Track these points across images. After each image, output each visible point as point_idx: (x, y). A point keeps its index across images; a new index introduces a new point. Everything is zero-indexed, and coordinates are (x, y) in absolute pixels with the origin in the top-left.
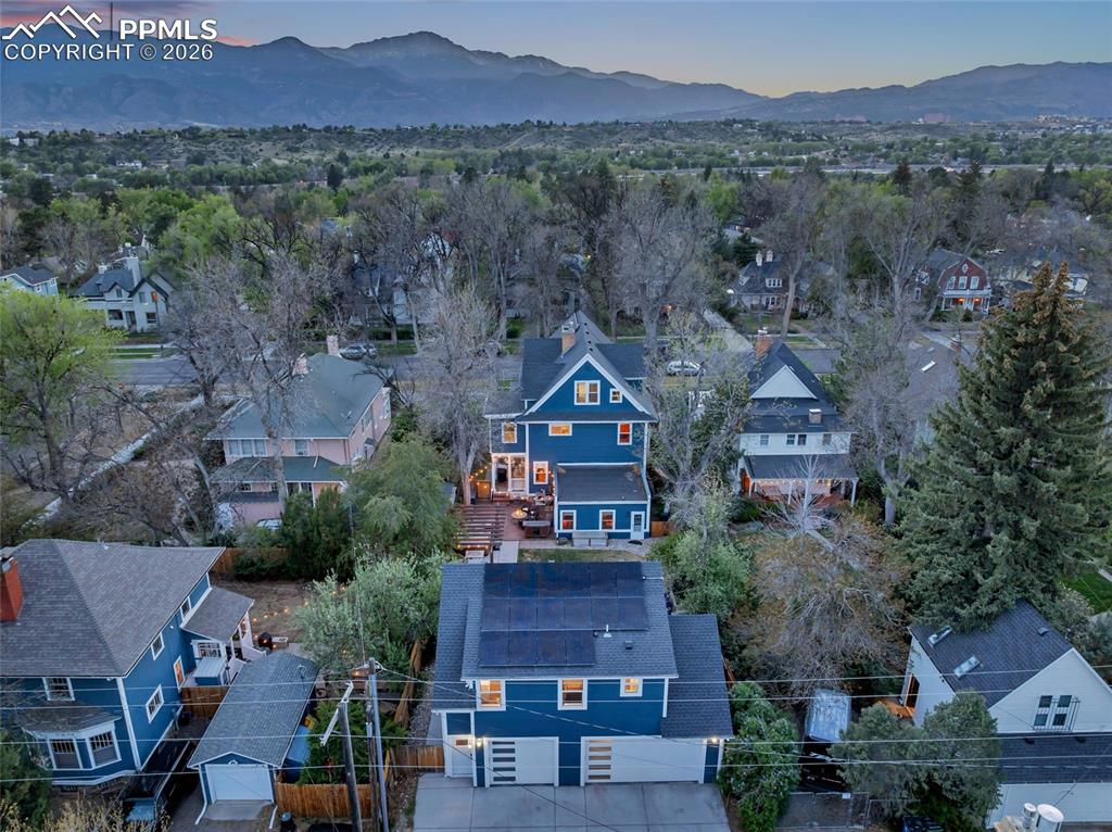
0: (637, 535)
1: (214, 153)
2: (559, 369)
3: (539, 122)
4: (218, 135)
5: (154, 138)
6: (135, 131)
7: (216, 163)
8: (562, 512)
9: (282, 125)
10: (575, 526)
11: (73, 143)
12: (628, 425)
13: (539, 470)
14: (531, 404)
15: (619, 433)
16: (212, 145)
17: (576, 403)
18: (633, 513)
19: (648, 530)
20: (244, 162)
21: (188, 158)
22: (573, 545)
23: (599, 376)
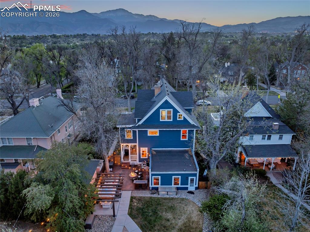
0: (192, 188)
1: (60, 41)
2: (153, 104)
3: (152, 33)
4: (61, 36)
5: (43, 37)
6: (38, 35)
7: (60, 44)
8: (153, 177)
9: (79, 34)
10: (160, 183)
11: (20, 39)
12: (186, 131)
13: (143, 152)
14: (139, 120)
15: (182, 134)
16: (60, 39)
17: (161, 120)
18: (190, 178)
19: (197, 186)
20: (68, 43)
21: (52, 43)
22: (159, 195)
23: (172, 107)
